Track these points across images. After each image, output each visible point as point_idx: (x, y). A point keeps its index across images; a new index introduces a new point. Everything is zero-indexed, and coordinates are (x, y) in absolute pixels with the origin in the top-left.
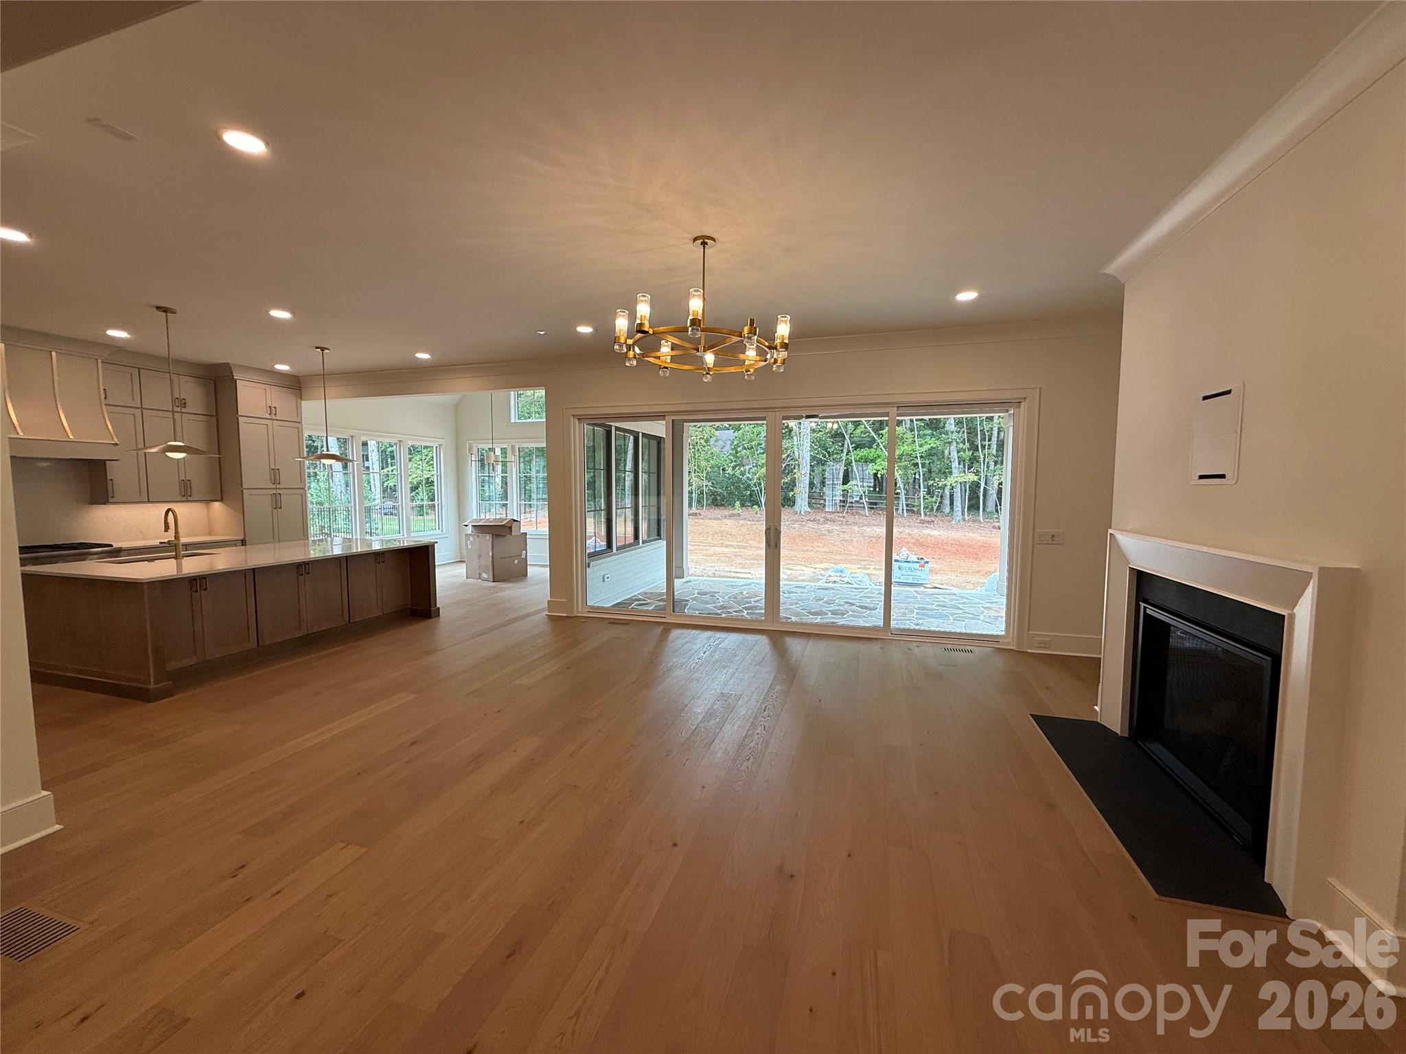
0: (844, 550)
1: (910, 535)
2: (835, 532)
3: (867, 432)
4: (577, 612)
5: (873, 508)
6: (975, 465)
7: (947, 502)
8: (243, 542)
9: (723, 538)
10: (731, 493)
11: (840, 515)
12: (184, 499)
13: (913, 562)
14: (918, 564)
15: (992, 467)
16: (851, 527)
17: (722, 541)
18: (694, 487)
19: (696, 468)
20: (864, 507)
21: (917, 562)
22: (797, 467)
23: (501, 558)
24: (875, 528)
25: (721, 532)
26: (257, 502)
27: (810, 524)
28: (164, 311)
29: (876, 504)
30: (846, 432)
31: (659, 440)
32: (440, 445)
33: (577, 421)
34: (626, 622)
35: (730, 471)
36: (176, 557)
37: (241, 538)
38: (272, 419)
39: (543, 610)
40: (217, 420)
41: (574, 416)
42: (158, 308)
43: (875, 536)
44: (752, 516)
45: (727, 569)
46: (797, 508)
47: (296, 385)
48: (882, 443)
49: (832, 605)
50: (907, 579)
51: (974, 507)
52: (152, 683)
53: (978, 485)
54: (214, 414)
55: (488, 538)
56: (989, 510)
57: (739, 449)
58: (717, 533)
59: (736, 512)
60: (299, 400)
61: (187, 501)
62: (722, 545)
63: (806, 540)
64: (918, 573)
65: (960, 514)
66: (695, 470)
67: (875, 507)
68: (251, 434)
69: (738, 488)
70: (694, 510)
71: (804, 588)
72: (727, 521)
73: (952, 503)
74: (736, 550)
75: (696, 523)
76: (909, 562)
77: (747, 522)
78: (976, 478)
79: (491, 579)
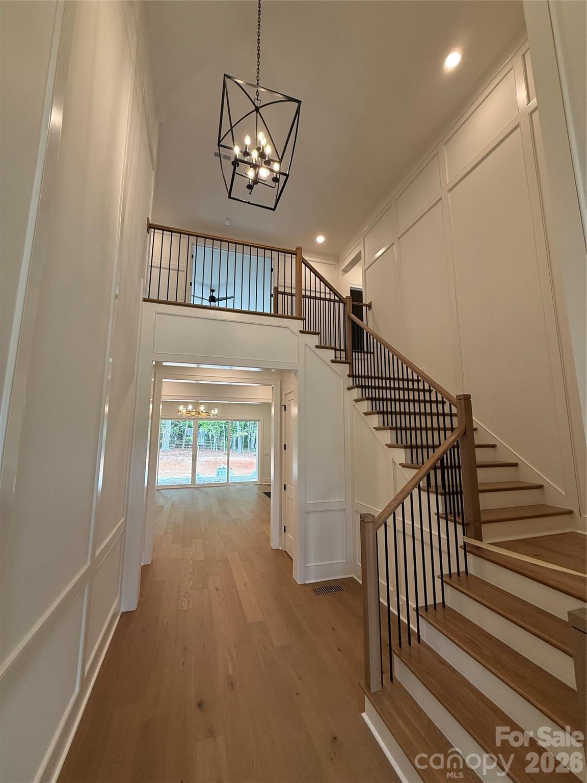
1: (220, 460)
2: (186, 460)
6: (246, 428)
7: (235, 444)
15: (252, 429)
24: (205, 458)
27: (172, 457)
51: (246, 446)
53: (247, 436)
56: (251, 447)
65: (240, 449)
73: (237, 445)
78: (247, 434)
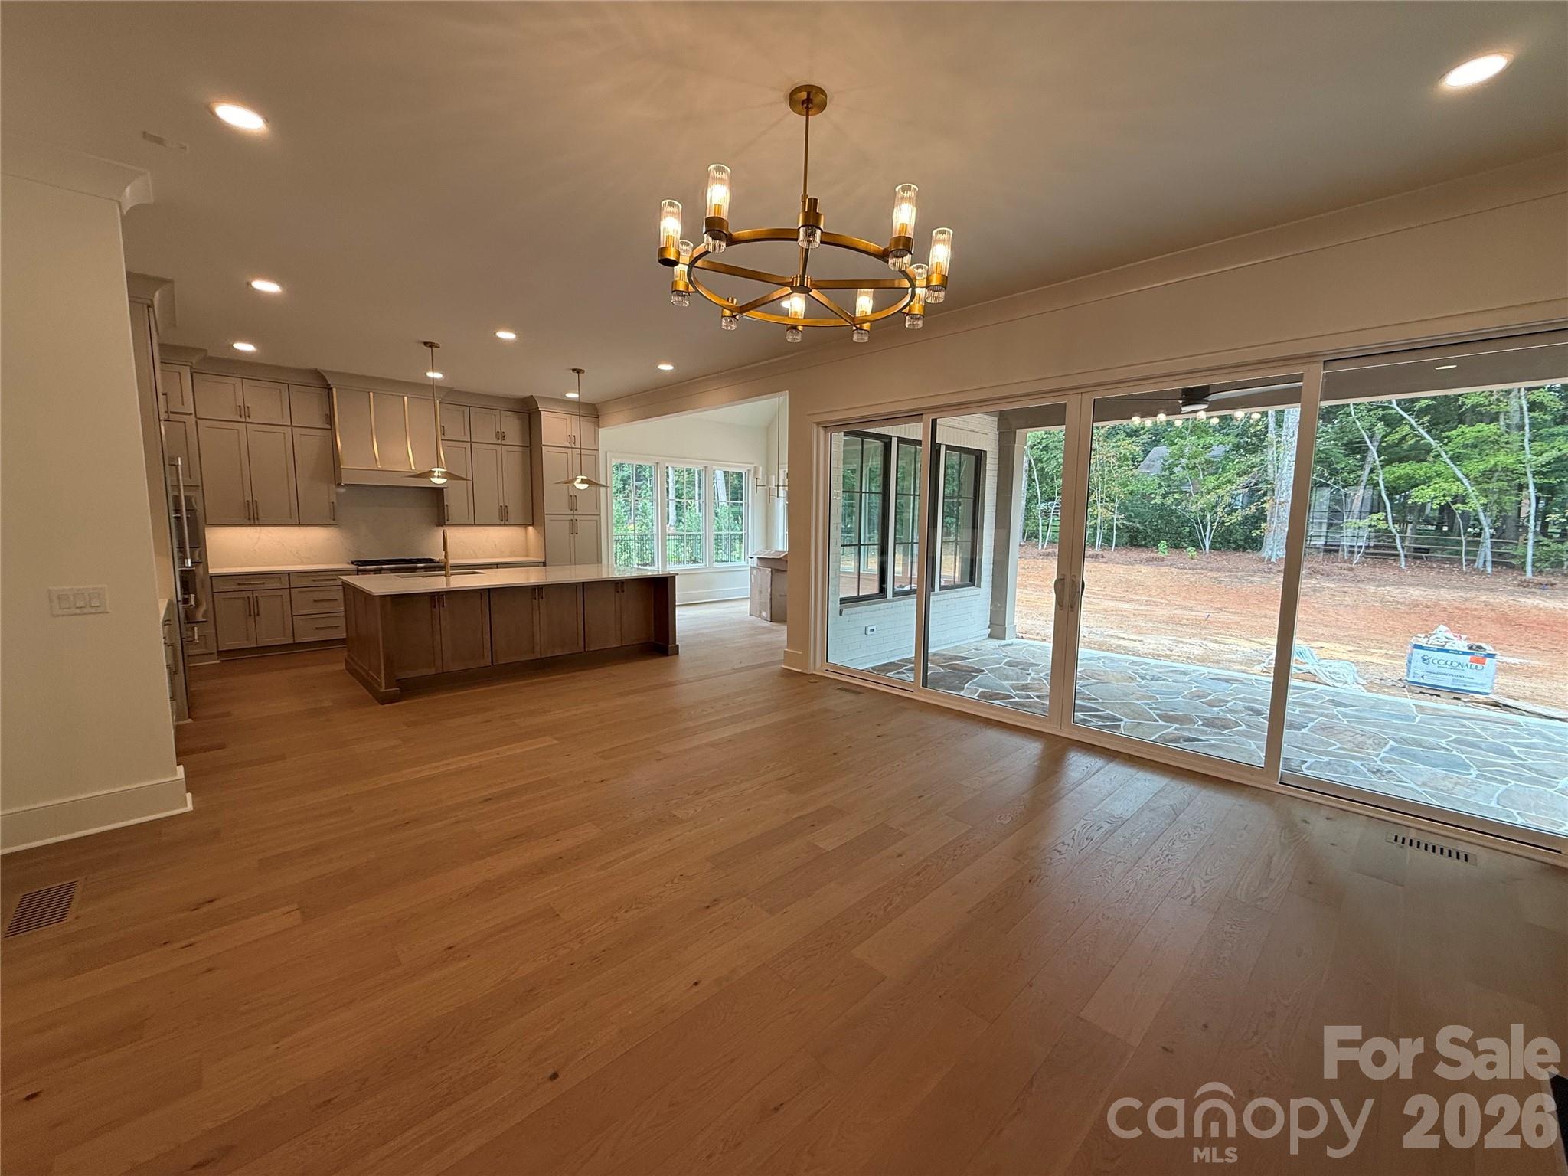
0: (1337, 620)
3: (1416, 436)
4: (815, 670)
5: (1421, 558)
8: (544, 564)
9: (1130, 590)
10: (1158, 530)
11: (1345, 566)
12: (503, 523)
13: (1458, 652)
14: (1469, 657)
16: (1359, 585)
17: (1125, 594)
18: (1099, 521)
19: (1104, 496)
20: (1398, 555)
21: (1464, 653)
22: (1269, 493)
23: (781, 596)
25: (1128, 581)
26: (557, 526)
28: (430, 346)
29: (1427, 551)
30: (1370, 438)
31: (979, 456)
32: (748, 470)
33: (822, 431)
34: (858, 690)
35: (1158, 501)
36: (445, 576)
37: (543, 560)
38: (572, 448)
39: (779, 662)
40: (531, 450)
41: (818, 424)
42: (425, 343)
43: (1407, 602)
44: (1184, 561)
45: (1111, 632)
46: (1265, 553)
47: (593, 412)
48: (1446, 452)
49: (1215, 709)
50: (1443, 680)
52: (383, 688)
54: (528, 445)
55: (768, 572)
57: (1176, 470)
58: (1121, 582)
59: (1160, 554)
60: (596, 428)
61: (505, 525)
62: (1123, 600)
63: (1268, 600)
64: (1468, 672)
66: (1102, 499)
67: (1424, 555)
68: (552, 462)
69: (1169, 522)
70: (1097, 550)
71: (1186, 674)
72: (1142, 568)
74: (1142, 608)
75: (1095, 567)
76: (1447, 651)
77: (1173, 569)
79: (769, 620)
